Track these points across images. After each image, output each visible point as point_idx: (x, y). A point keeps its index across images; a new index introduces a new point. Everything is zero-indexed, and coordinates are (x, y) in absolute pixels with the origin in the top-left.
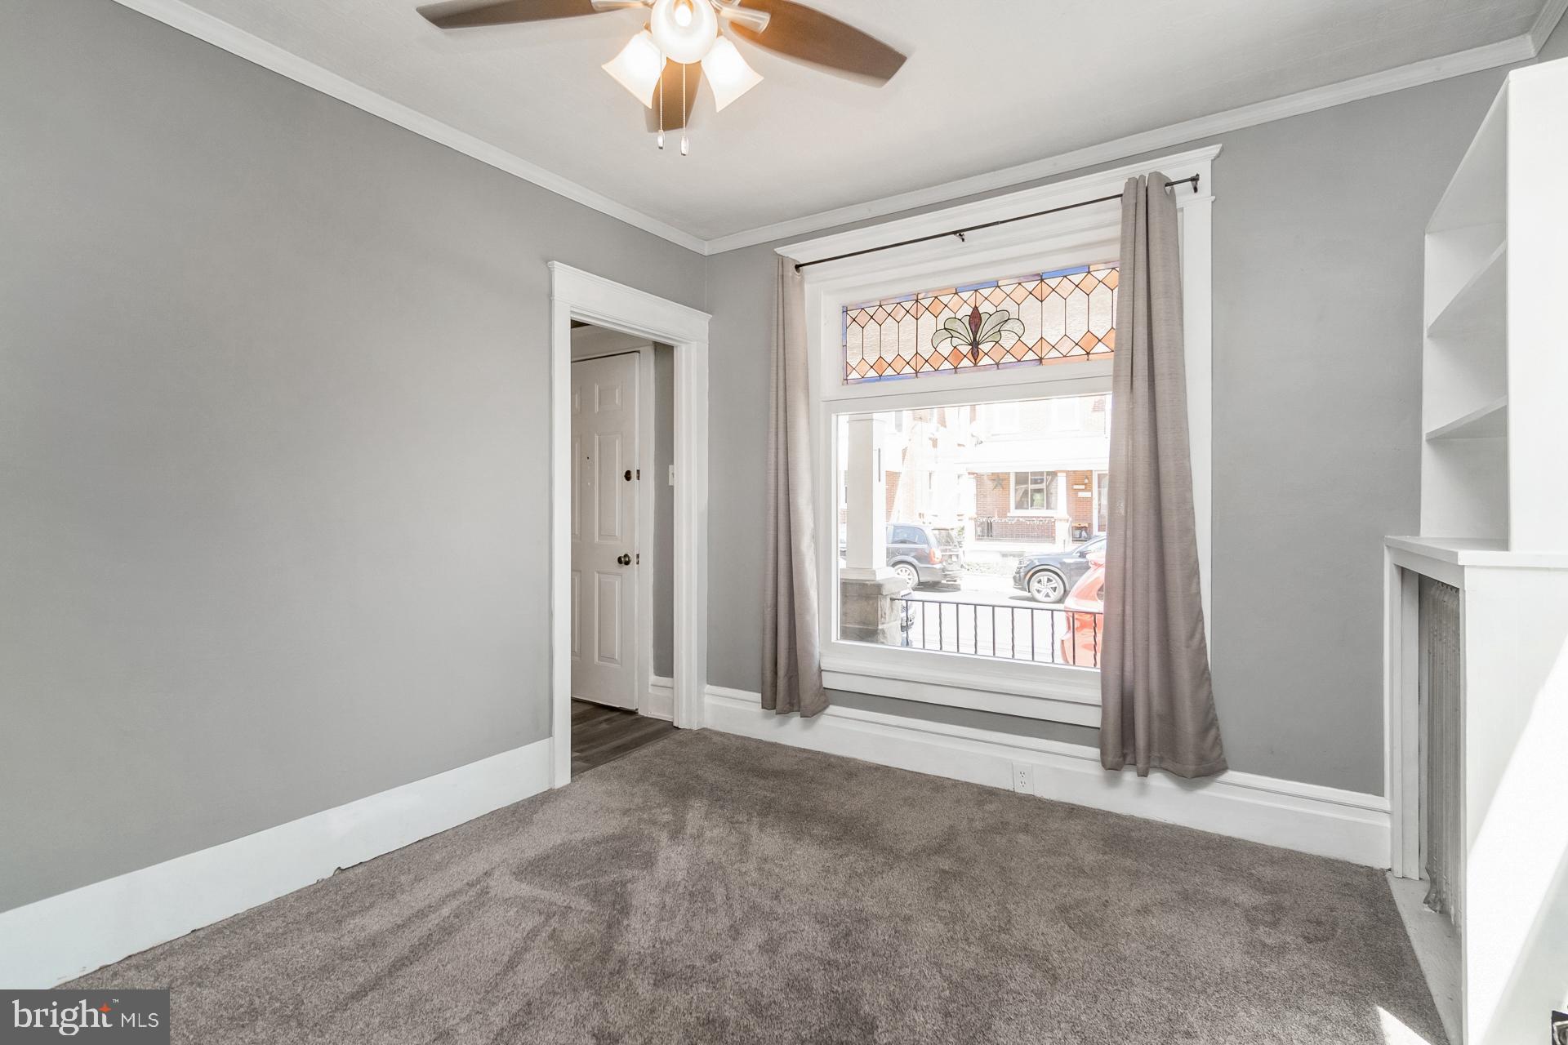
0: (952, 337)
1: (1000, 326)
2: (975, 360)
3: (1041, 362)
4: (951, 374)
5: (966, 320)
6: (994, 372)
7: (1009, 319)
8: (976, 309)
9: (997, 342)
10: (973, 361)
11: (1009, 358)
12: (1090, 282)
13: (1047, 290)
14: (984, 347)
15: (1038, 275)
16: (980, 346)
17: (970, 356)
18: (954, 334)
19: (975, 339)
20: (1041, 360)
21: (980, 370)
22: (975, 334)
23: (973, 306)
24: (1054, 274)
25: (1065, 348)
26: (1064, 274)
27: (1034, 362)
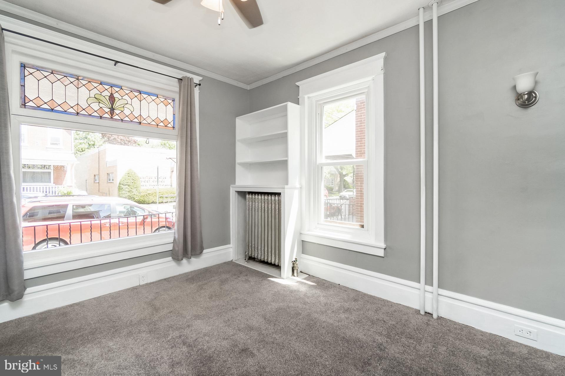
0: (99, 103)
1: (124, 105)
2: (112, 116)
3: (140, 124)
4: (98, 118)
5: (107, 98)
6: (120, 123)
7: (127, 103)
8: (112, 94)
9: (122, 111)
10: (111, 116)
11: (127, 119)
12: (158, 100)
13: (142, 98)
14: (117, 112)
15: (139, 91)
16: (114, 111)
17: (109, 113)
18: (100, 101)
19: (112, 107)
20: (140, 123)
21: (113, 120)
22: (112, 105)
23: (111, 93)
24: (146, 93)
25: (149, 121)
26: (149, 94)
27: (138, 123)
